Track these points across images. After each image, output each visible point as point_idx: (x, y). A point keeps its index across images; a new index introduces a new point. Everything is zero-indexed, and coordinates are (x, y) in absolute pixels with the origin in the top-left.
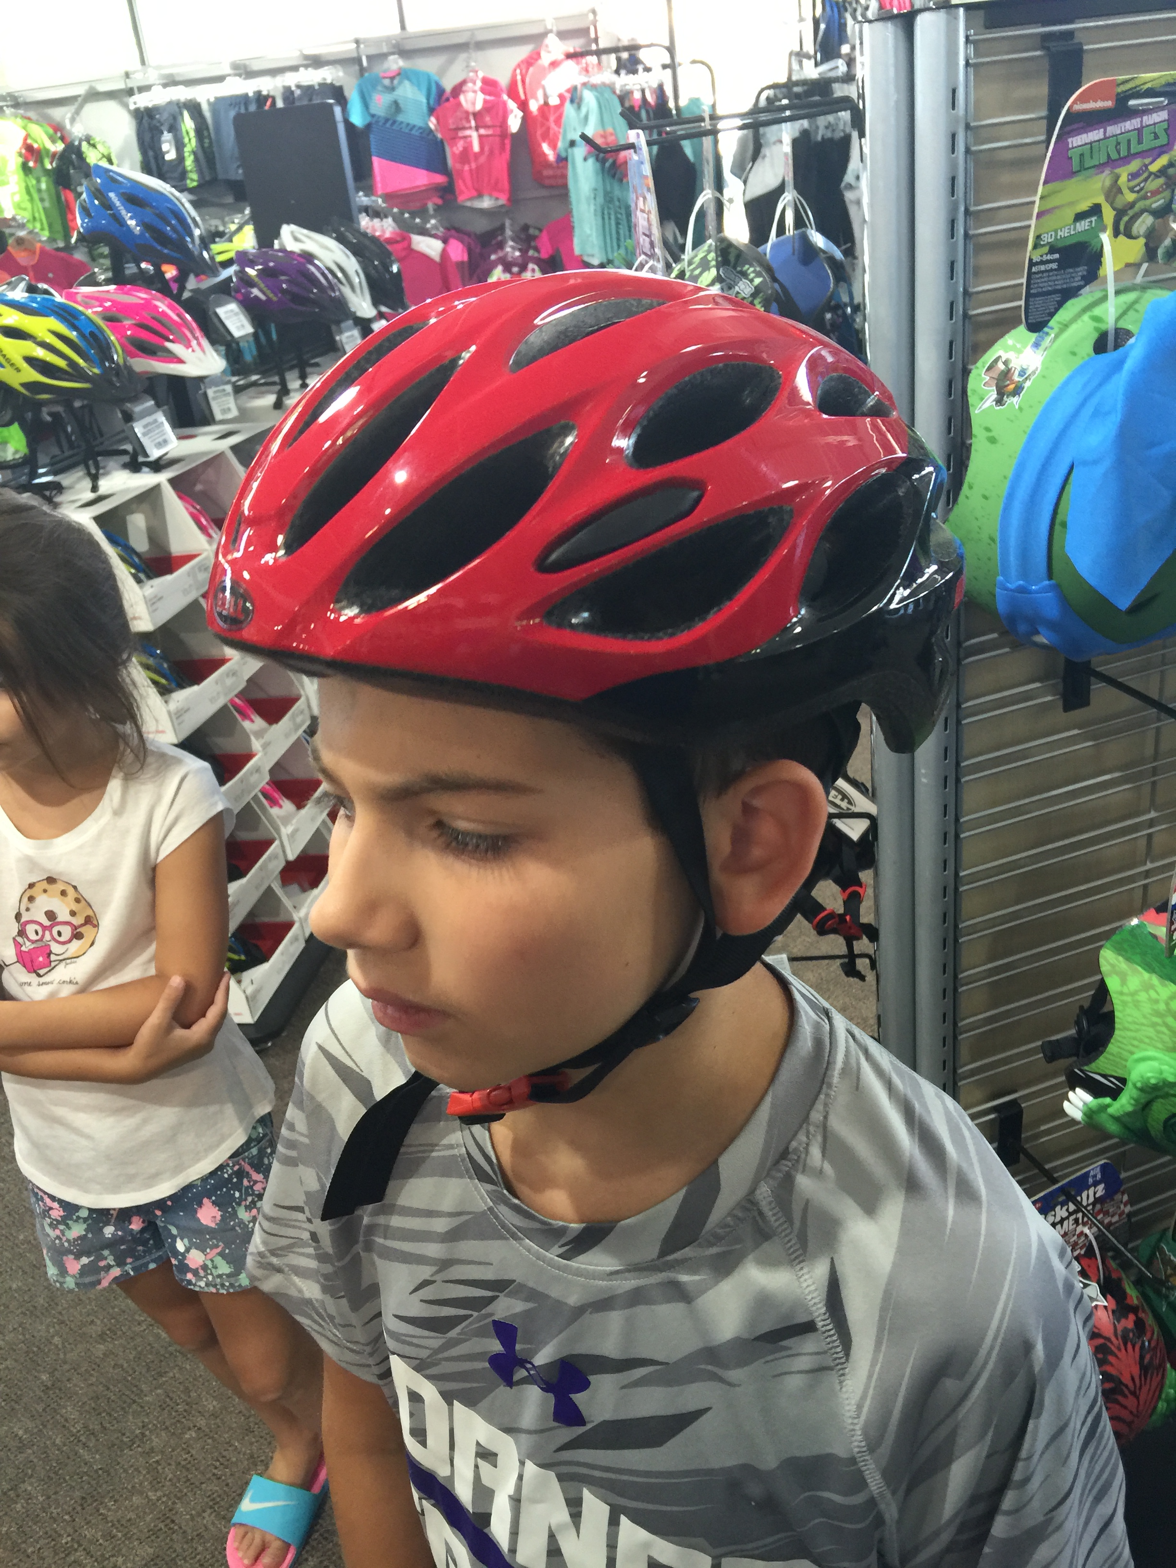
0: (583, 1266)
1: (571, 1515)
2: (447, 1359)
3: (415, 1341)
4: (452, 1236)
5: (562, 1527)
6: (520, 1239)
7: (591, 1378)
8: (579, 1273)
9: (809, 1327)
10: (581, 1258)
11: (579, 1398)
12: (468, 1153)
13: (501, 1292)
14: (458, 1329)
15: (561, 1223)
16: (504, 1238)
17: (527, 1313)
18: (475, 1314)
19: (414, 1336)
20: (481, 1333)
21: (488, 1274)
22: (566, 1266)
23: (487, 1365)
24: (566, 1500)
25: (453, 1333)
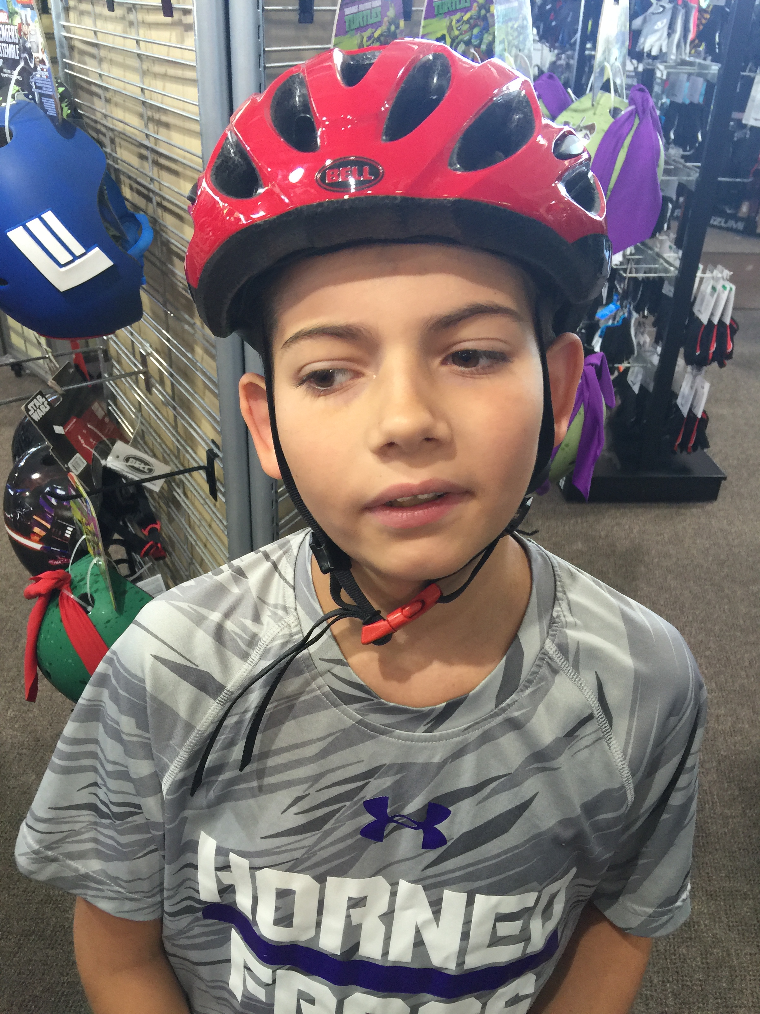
0: (443, 732)
1: (434, 913)
2: (323, 848)
3: (290, 847)
4: (324, 754)
5: (426, 923)
6: (392, 732)
7: (450, 809)
8: (440, 738)
9: (590, 717)
10: (441, 727)
11: (441, 827)
12: (332, 689)
13: (372, 777)
14: (332, 821)
15: (430, 708)
16: (373, 737)
17: (397, 784)
18: (348, 804)
19: (290, 844)
20: (355, 815)
21: (361, 769)
22: (431, 736)
23: (359, 836)
24: (429, 902)
25: (328, 826)
